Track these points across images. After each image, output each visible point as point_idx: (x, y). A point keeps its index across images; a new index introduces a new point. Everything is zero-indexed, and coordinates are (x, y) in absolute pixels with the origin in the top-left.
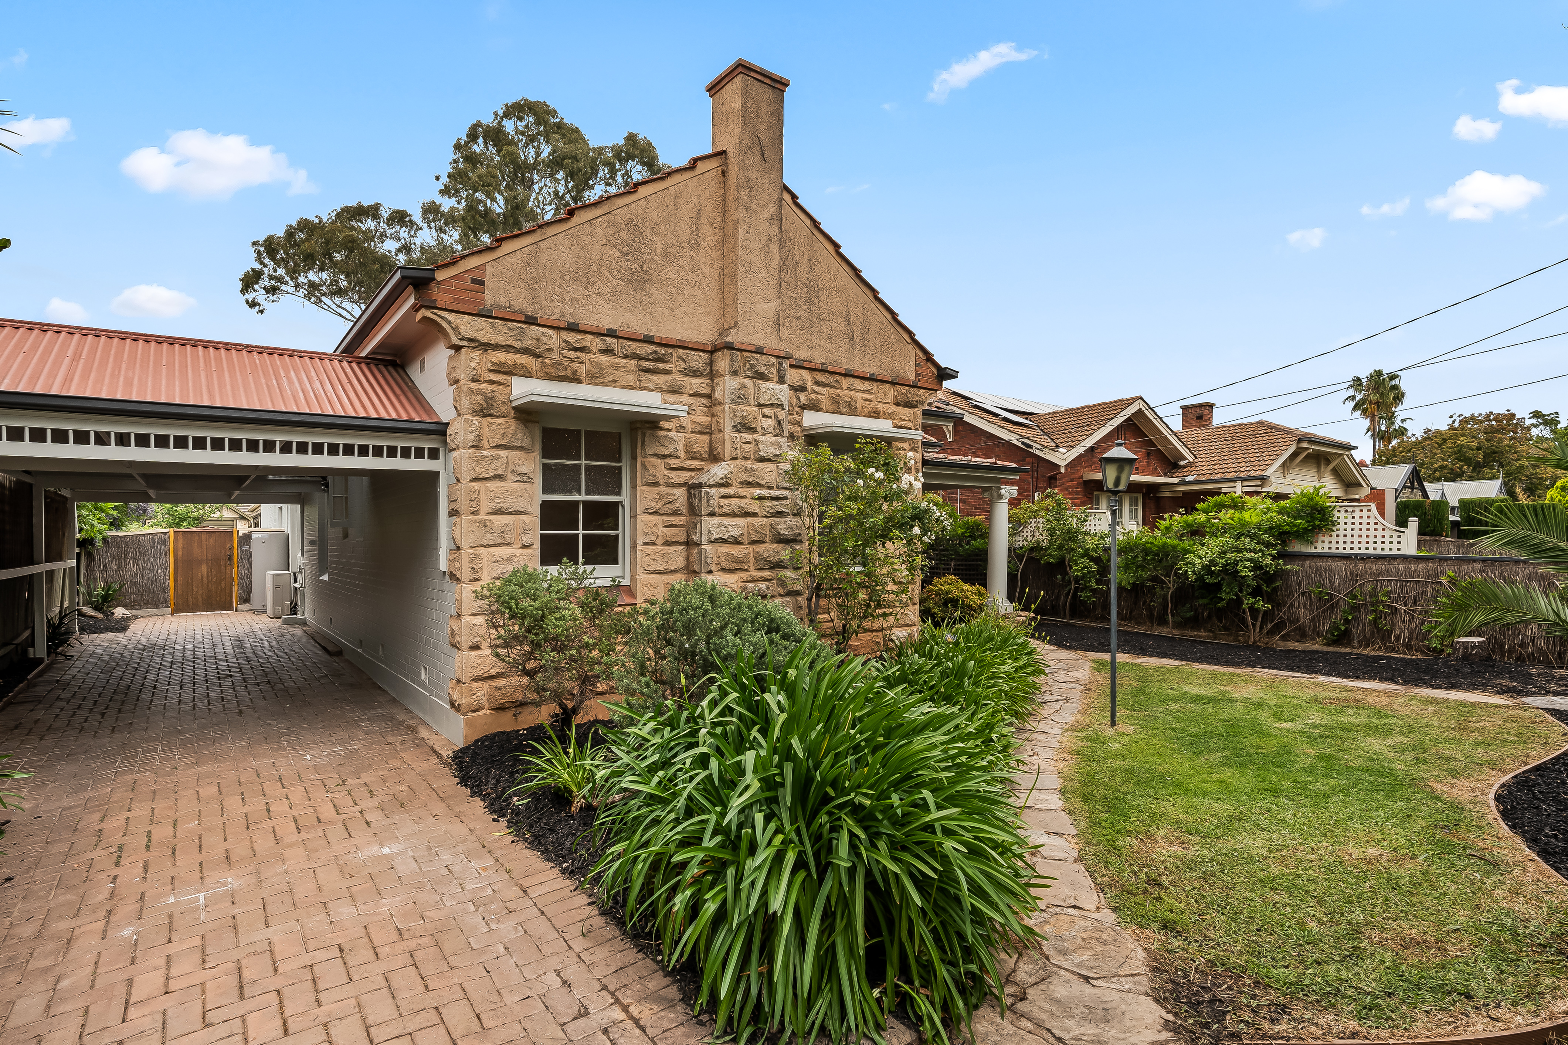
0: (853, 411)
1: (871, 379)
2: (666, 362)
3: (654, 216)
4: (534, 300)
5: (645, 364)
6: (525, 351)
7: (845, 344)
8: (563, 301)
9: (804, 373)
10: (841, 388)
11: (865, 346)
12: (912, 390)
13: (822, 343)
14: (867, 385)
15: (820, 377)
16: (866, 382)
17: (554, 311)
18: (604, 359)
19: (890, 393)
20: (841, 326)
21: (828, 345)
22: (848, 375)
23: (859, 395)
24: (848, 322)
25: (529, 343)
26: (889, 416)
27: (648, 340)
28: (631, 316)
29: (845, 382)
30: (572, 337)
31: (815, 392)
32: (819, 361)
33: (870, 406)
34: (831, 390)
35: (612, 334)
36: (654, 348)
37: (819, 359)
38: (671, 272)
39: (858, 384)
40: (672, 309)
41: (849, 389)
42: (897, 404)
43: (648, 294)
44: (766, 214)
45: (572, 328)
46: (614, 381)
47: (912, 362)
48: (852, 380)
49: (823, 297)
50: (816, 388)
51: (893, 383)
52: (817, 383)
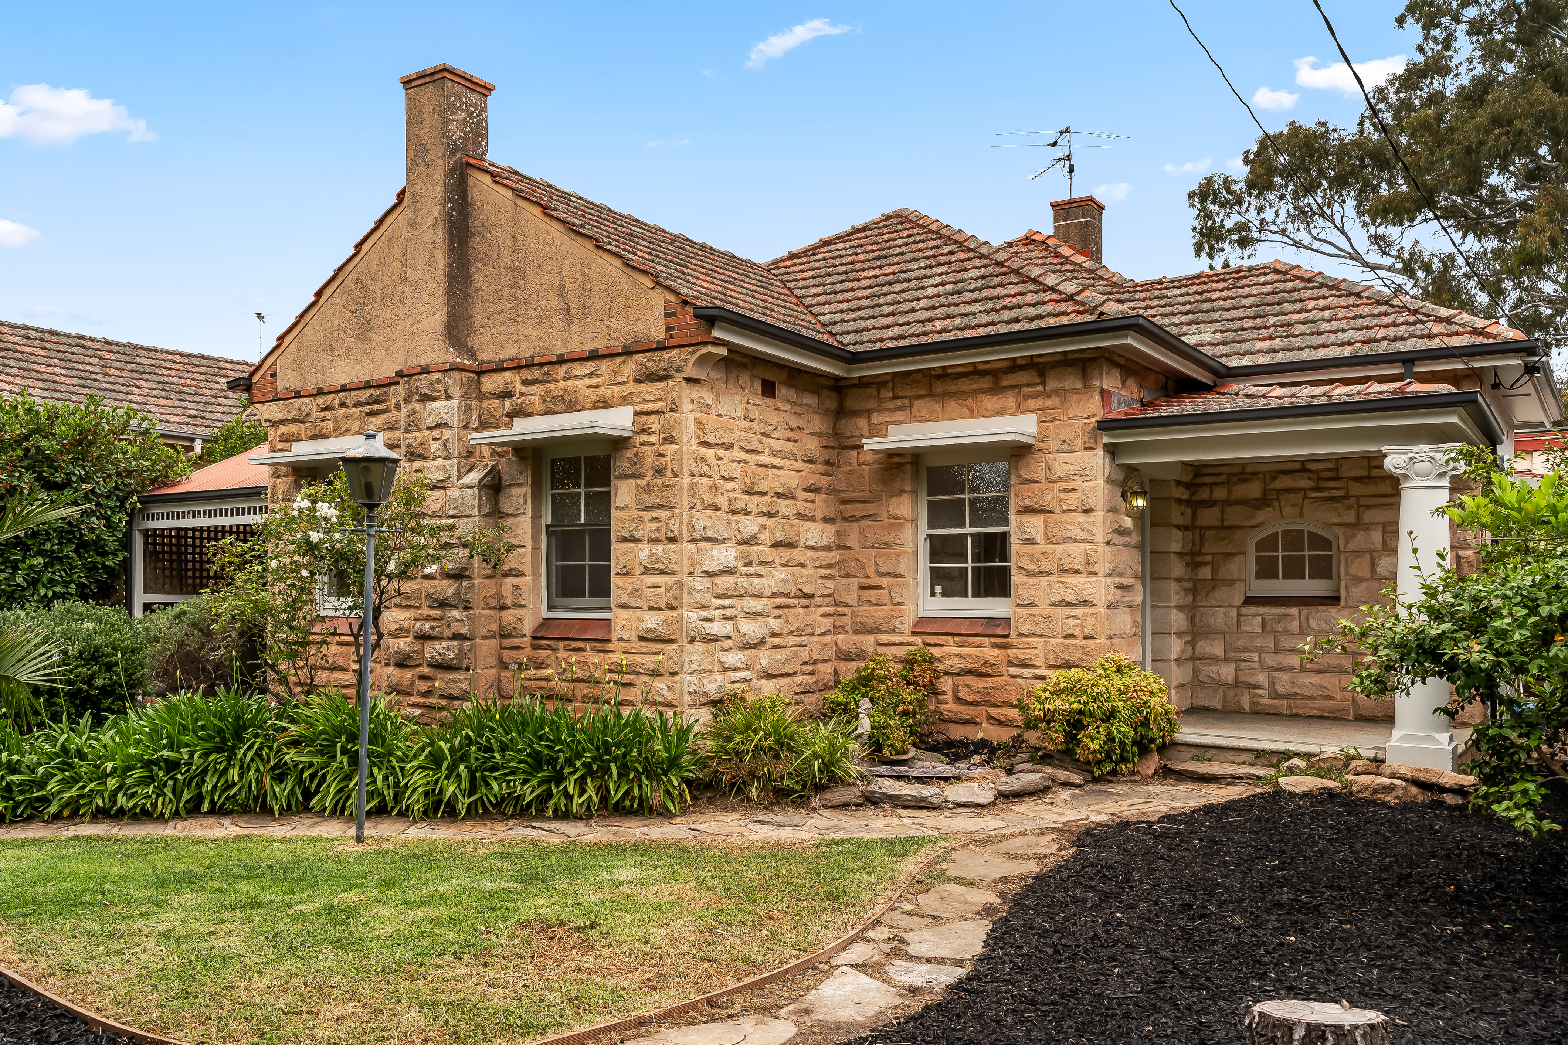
0: (572, 407)
1: (593, 356)
2: (384, 401)
3: (374, 267)
4: (302, 378)
5: (367, 409)
6: (295, 421)
7: (558, 322)
8: (317, 372)
9: (508, 375)
10: (556, 380)
11: (586, 316)
12: (656, 355)
13: (530, 331)
14: (589, 367)
15: (527, 374)
16: (589, 363)
17: (311, 383)
18: (342, 412)
19: (630, 368)
20: (553, 301)
21: (538, 332)
22: (561, 361)
23: (581, 383)
24: (562, 294)
25: (294, 414)
26: (625, 401)
27: (368, 386)
28: (359, 367)
29: (562, 370)
30: (320, 400)
31: (522, 394)
32: (526, 355)
33: (594, 395)
34: (542, 387)
35: (344, 389)
36: (371, 391)
37: (526, 351)
38: (387, 314)
39: (579, 369)
40: (387, 349)
41: (565, 379)
42: (638, 381)
43: (371, 342)
44: (430, 221)
45: (320, 392)
46: (348, 430)
47: (659, 313)
48: (565, 367)
49: (530, 275)
50: (525, 389)
51: (627, 353)
52: (525, 382)
